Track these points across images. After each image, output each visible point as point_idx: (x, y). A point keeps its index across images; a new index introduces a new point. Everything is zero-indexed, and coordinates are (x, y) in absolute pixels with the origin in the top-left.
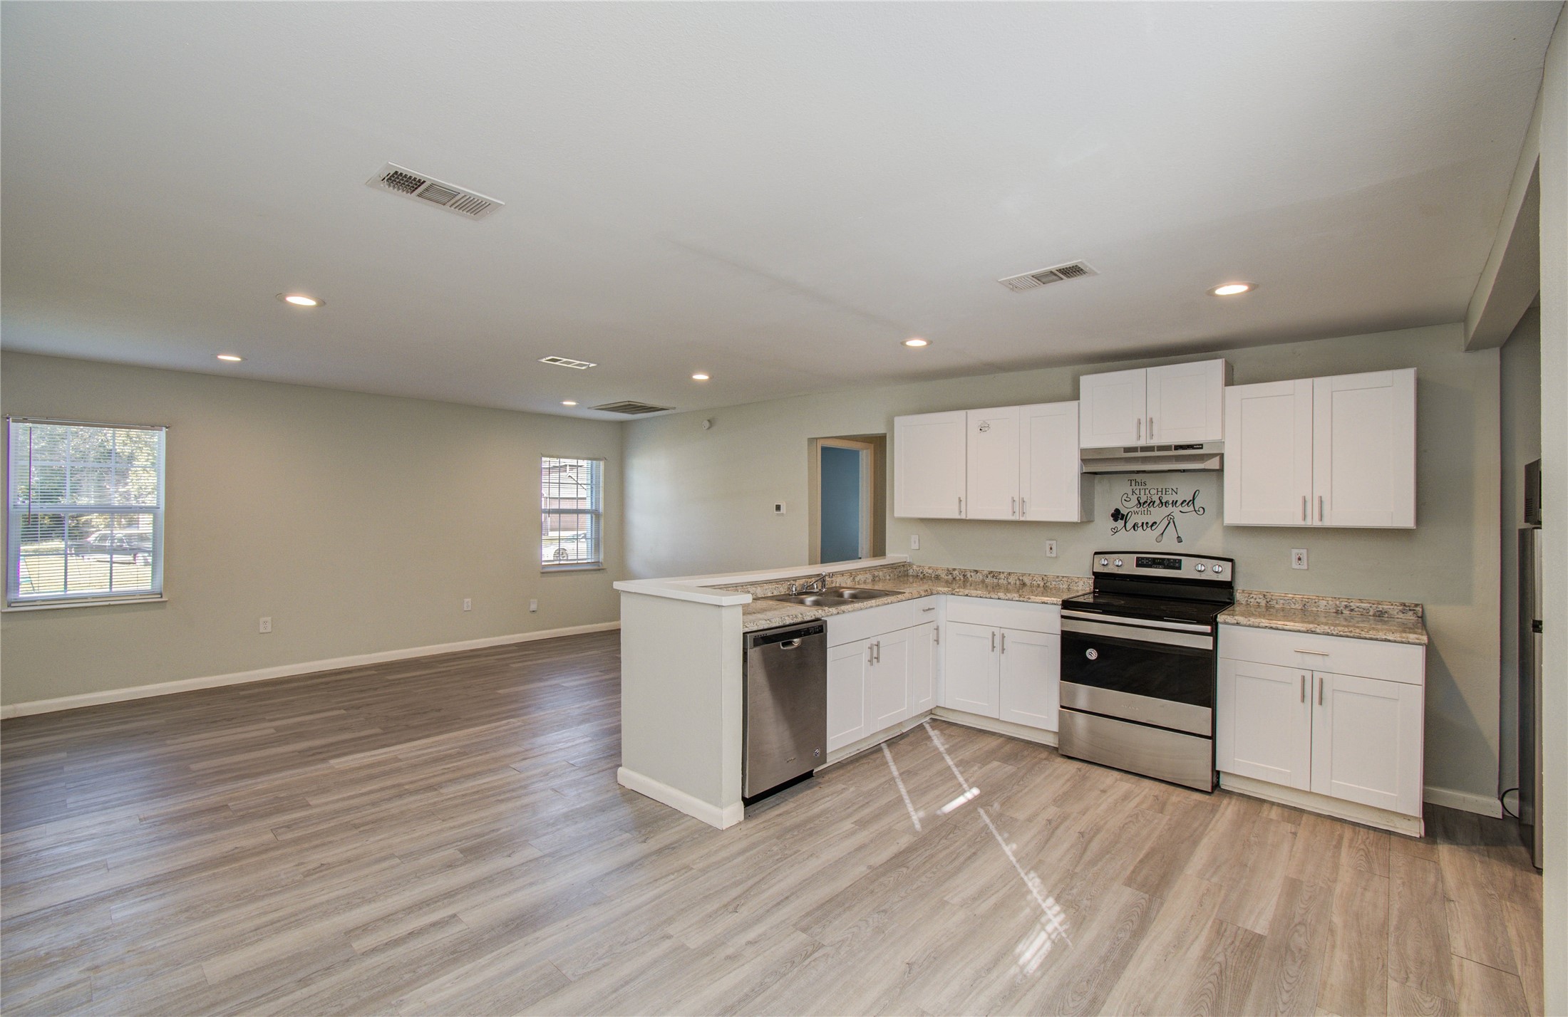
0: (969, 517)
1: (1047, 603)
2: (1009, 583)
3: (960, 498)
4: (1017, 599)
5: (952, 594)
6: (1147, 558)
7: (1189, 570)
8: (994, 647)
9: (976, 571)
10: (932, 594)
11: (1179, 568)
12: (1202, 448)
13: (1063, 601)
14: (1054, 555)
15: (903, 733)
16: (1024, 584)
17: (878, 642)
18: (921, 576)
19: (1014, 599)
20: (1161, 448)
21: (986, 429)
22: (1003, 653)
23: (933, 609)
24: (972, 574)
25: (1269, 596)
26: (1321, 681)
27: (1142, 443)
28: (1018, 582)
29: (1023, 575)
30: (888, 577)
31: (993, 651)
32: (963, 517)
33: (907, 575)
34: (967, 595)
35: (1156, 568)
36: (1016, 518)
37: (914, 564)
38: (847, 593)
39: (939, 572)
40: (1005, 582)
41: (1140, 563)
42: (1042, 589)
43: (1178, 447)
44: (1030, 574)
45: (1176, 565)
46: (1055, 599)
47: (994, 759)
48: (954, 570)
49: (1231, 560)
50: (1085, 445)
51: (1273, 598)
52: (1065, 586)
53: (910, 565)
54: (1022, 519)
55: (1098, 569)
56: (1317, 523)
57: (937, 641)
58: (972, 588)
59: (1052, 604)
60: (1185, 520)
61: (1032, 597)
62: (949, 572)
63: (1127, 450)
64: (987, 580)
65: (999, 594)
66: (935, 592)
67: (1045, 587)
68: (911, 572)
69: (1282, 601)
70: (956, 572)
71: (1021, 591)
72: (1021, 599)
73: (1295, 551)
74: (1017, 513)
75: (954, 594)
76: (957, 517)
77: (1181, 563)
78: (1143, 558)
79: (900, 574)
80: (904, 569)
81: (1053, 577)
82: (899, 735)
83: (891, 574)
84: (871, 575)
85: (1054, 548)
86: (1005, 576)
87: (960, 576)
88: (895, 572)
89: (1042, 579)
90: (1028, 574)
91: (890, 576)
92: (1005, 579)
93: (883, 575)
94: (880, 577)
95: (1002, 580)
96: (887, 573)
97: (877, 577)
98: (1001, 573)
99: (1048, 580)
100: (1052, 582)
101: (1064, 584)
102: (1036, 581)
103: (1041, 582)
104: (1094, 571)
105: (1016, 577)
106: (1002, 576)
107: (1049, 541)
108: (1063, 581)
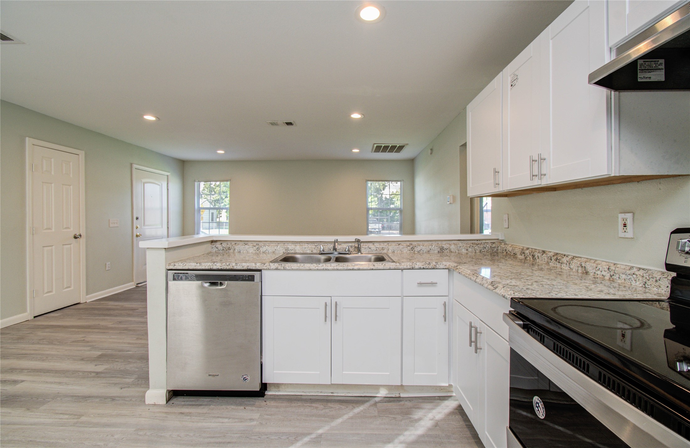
8: (471, 342)
14: (628, 234)
16: (587, 274)
24: (540, 255)
28: (580, 270)
29: (588, 261)
31: (471, 346)
39: (516, 251)
40: (568, 267)
52: (639, 284)
53: (503, 242)
57: (445, 318)
62: (523, 251)
64: (551, 264)
67: (611, 280)
70: (528, 251)
79: (485, 250)
80: (492, 246)
81: (624, 267)
82: (396, 396)
83: (469, 248)
84: (437, 247)
85: (629, 223)
86: (568, 260)
87: (530, 256)
88: (475, 247)
89: (608, 269)
90: (593, 260)
91: (467, 250)
92: (568, 263)
93: (456, 249)
94: (452, 250)
95: (565, 265)
96: (464, 247)
97: (446, 249)
98: (566, 256)
99: (616, 272)
100: (621, 275)
101: (637, 280)
102: (600, 270)
103: (606, 273)
104: (667, 262)
105: (579, 263)
106: (565, 260)
107: (623, 214)
108: (636, 275)
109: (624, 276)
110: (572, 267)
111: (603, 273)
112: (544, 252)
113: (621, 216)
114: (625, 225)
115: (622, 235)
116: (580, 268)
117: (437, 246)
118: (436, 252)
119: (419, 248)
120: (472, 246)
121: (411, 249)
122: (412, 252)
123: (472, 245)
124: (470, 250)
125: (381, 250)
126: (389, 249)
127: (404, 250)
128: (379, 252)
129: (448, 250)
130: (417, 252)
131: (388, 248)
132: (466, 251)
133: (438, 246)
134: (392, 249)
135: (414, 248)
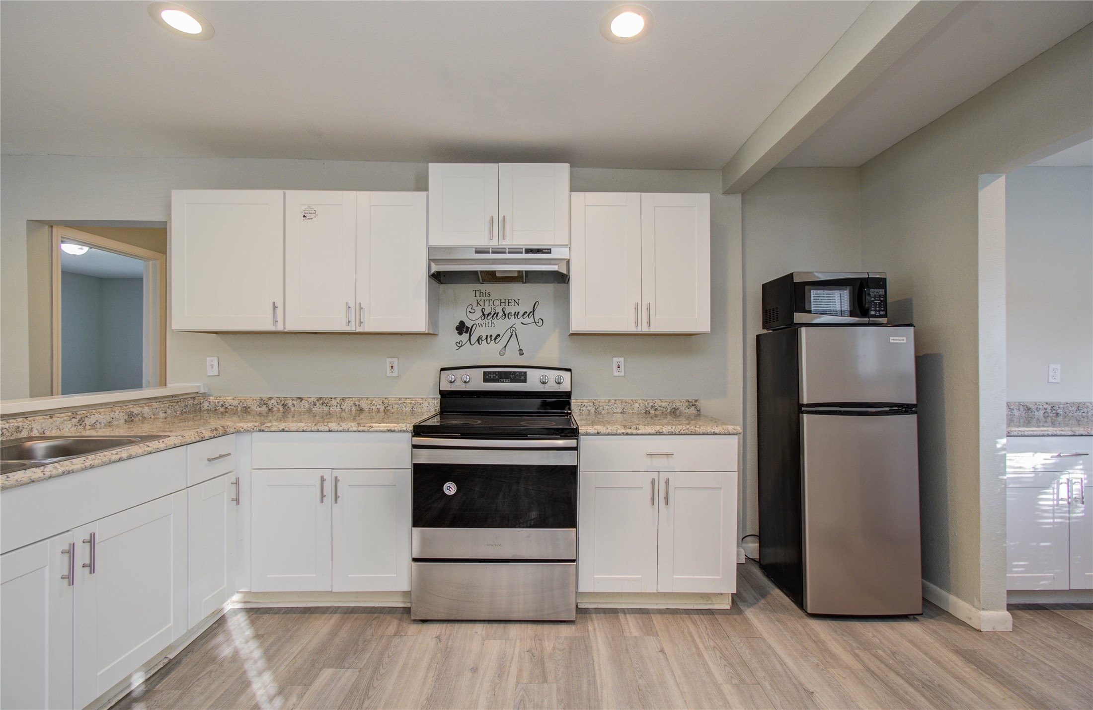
0: (289, 328)
1: (394, 431)
2: (343, 410)
3: (274, 303)
4: (355, 429)
5: (260, 431)
6: (494, 373)
7: (534, 382)
8: (323, 496)
9: (300, 398)
10: (225, 434)
11: (525, 381)
12: (550, 253)
13: (415, 427)
14: (395, 374)
15: (170, 661)
16: (361, 410)
17: (93, 536)
18: (222, 409)
19: (351, 429)
20: (512, 251)
21: (312, 216)
22: (336, 502)
23: (229, 454)
24: (295, 402)
25: (597, 403)
26: (667, 482)
27: (494, 243)
28: (354, 408)
29: (360, 399)
30: (162, 415)
31: (322, 501)
32: (280, 328)
33: (200, 410)
34: (283, 430)
35: (503, 382)
36: (352, 328)
37: (210, 395)
38: (40, 447)
39: (249, 403)
40: (338, 409)
41: (487, 378)
42: (383, 414)
43: (528, 251)
44: (367, 399)
45: (522, 378)
46: (404, 425)
47: (324, 667)
48: (270, 398)
49: (569, 370)
50: (435, 242)
51: (600, 405)
52: (408, 409)
53: (205, 395)
54: (359, 330)
55: (446, 387)
56: (645, 329)
57: (237, 500)
58: (295, 419)
59: (401, 431)
60: (526, 331)
61: (374, 425)
62: (263, 402)
63: (479, 251)
64: (315, 409)
65: (330, 424)
66: (232, 430)
67: (386, 411)
68: (205, 405)
69: (607, 407)
70: (273, 401)
71: (357, 418)
72: (361, 428)
73: (616, 359)
74: (353, 323)
75: (263, 431)
76: (270, 327)
77: (526, 375)
78: (490, 373)
79: (187, 409)
80: (194, 403)
81: (394, 399)
82: (165, 664)
83: (168, 409)
84: (123, 414)
85: (395, 366)
86: (338, 402)
87: (278, 406)
88: (176, 407)
89: (383, 402)
90: (365, 398)
91: (165, 412)
92: (339, 405)
93: (151, 413)
94: (145, 416)
95: (335, 407)
96: (161, 409)
97: (137, 415)
98: (333, 399)
99: (389, 404)
100: (394, 405)
101: (407, 406)
102: (375, 405)
103: (381, 406)
104: (441, 389)
105: (352, 403)
106: (334, 402)
107: (390, 359)
108: (406, 403)
109: (396, 406)
110: (344, 407)
111: (378, 407)
112: (301, 399)
113: (389, 360)
114: (392, 367)
115: (389, 374)
116: (354, 407)
117: (123, 412)
118: (122, 421)
119: (93, 420)
120: (172, 406)
121: (78, 423)
122: (80, 427)
123: (171, 404)
124: (169, 411)
125: (15, 434)
126: (32, 428)
127: (64, 426)
128: (8, 438)
129: (139, 416)
130: (89, 427)
131: (30, 427)
132: (164, 415)
133: (125, 412)
134: (38, 428)
135: (83, 419)
